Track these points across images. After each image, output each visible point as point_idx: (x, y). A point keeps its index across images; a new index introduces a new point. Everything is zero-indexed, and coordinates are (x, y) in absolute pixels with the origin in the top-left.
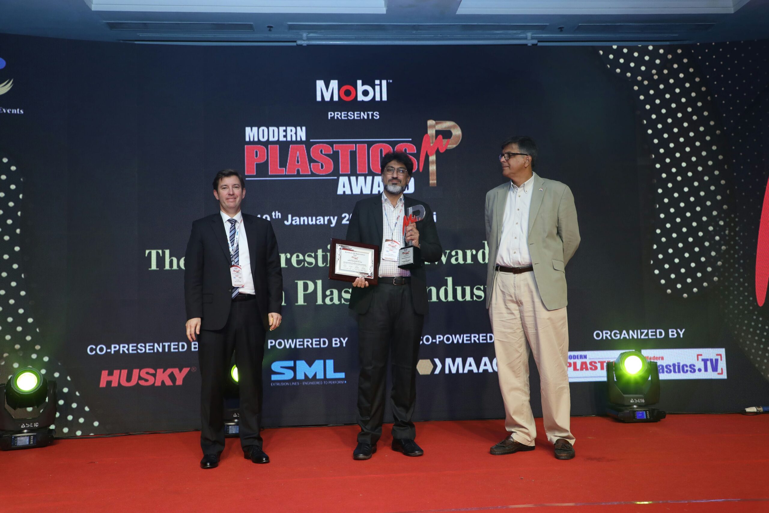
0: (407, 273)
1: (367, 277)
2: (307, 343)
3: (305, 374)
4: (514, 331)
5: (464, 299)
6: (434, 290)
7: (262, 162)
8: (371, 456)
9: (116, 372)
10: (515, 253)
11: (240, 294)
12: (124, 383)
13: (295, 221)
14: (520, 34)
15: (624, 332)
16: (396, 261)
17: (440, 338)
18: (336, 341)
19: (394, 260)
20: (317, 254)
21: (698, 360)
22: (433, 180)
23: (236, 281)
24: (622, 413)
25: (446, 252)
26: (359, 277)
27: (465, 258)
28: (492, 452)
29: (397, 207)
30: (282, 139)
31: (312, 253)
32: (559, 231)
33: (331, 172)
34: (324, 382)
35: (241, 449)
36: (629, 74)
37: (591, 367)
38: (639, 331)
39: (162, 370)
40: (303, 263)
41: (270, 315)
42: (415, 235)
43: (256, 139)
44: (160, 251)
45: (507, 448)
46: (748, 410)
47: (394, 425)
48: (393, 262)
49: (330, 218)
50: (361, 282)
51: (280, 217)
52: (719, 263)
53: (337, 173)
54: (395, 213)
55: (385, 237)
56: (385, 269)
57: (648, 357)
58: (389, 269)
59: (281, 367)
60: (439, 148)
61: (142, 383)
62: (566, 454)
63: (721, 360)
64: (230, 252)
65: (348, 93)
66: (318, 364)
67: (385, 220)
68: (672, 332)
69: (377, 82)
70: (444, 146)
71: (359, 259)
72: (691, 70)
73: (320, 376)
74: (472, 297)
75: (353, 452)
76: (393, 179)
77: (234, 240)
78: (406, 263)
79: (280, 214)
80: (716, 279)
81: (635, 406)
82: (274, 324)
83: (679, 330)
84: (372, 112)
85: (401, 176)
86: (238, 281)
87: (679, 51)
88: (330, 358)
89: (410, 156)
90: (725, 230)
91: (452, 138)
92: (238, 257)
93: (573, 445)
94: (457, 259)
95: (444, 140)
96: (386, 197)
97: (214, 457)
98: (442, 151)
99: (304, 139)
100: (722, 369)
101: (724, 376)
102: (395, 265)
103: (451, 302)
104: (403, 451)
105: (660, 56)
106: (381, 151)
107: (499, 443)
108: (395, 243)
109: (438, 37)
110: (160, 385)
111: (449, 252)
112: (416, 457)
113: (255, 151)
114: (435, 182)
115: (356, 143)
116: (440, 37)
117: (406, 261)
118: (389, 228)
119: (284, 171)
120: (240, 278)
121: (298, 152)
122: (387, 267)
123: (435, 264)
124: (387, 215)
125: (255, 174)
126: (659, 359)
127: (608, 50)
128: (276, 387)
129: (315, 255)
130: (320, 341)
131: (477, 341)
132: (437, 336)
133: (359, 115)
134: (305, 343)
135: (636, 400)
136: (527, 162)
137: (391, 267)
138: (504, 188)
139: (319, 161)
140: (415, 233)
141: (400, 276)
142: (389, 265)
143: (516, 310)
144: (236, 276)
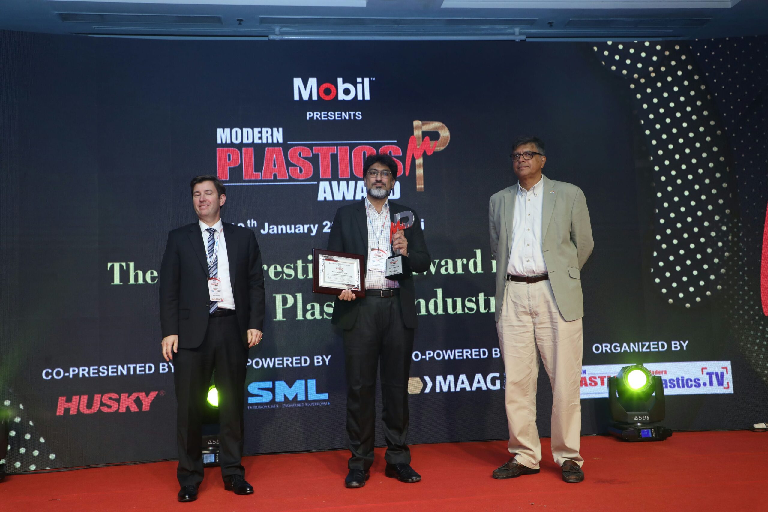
0: (396, 284)
1: (354, 289)
2: (287, 361)
3: (285, 396)
4: (526, 345)
5: (455, 312)
6: (423, 302)
7: (235, 166)
8: (365, 483)
9: (75, 398)
10: (528, 261)
11: (219, 309)
12: (84, 410)
13: (273, 229)
14: (507, 29)
15: (625, 344)
16: (384, 271)
17: (430, 354)
18: (318, 359)
19: (381, 271)
20: (296, 265)
21: (703, 373)
22: (420, 185)
23: (215, 295)
24: (626, 432)
25: (436, 262)
26: (345, 290)
27: (455, 268)
28: (494, 476)
29: (382, 213)
30: (257, 141)
31: (291, 264)
32: (573, 236)
33: (310, 176)
34: (306, 404)
35: (221, 479)
36: (625, 72)
37: (591, 382)
38: (640, 344)
39: (127, 395)
40: (281, 275)
41: (249, 331)
42: (403, 243)
43: (229, 142)
44: (124, 264)
45: (511, 471)
46: (757, 426)
47: (387, 450)
48: (381, 273)
49: (310, 227)
50: (347, 295)
51: (256, 225)
52: (723, 271)
53: (317, 178)
54: (380, 219)
55: (370, 246)
56: (372, 280)
57: (651, 371)
58: (376, 280)
59: (259, 389)
60: (426, 151)
61: (104, 409)
62: (575, 477)
63: (727, 373)
64: (208, 264)
65: (327, 92)
66: (299, 384)
67: (370, 227)
68: (675, 344)
69: (359, 80)
70: (431, 148)
71: (344, 270)
72: (690, 67)
73: (301, 397)
74: (463, 310)
75: (344, 480)
76: (376, 183)
77: (213, 250)
78: (394, 273)
79: (255, 222)
80: (719, 287)
81: (639, 424)
82: (253, 341)
83: (682, 342)
84: (354, 113)
85: (385, 179)
86: (216, 295)
87: (677, 48)
88: (311, 378)
89: (395, 159)
90: (728, 236)
91: (440, 140)
92: (216, 269)
93: (581, 466)
94: (447, 269)
95: (431, 142)
96: (370, 203)
97: (193, 489)
98: (429, 153)
99: (281, 141)
100: (728, 383)
101: (731, 390)
102: (383, 276)
103: (441, 315)
104: (399, 478)
105: (657, 53)
106: (364, 154)
107: (502, 466)
108: (382, 252)
109: (420, 33)
110: (124, 410)
111: (438, 262)
112: (413, 484)
113: (228, 154)
114: (423, 186)
115: (337, 145)
116: (422, 33)
117: (395, 271)
118: (375, 236)
119: (259, 176)
120: (219, 291)
121: (275, 155)
122: (374, 278)
123: (423, 274)
124: (372, 222)
125: (228, 179)
126: (662, 373)
127: (603, 46)
128: (253, 410)
129: (294, 266)
130: (300, 360)
131: (470, 357)
132: (427, 352)
133: (340, 115)
134: (285, 362)
135: (640, 417)
136: (543, 162)
137: (378, 278)
138: (511, 191)
139: (297, 165)
140: (403, 241)
141: (388, 287)
142: (376, 276)
143: (530, 323)
144: (214, 290)
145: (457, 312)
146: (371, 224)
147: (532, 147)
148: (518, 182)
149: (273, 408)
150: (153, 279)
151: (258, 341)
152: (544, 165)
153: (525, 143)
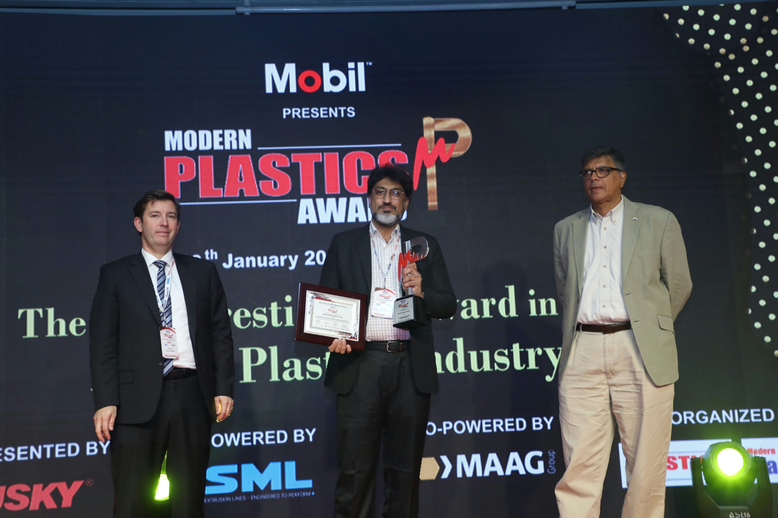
0: (406, 335)
2: (258, 437)
3: (254, 484)
5: (481, 369)
7: (189, 180)
10: (604, 306)
11: (175, 368)
13: (238, 262)
15: (714, 412)
16: (391, 318)
17: (448, 425)
18: (299, 433)
19: (387, 316)
20: (270, 309)
22: (432, 201)
23: (168, 350)
26: (338, 339)
27: (480, 310)
29: (392, 242)
30: (217, 147)
31: (263, 307)
32: (664, 276)
33: (288, 192)
34: (283, 495)
36: (707, 46)
38: (736, 411)
39: (41, 486)
40: (250, 322)
41: (217, 399)
42: (416, 279)
43: (180, 148)
44: (40, 311)
48: (386, 320)
49: (288, 258)
50: (341, 346)
51: (216, 258)
53: (296, 194)
54: (388, 250)
55: (374, 285)
56: (375, 329)
57: (752, 449)
58: (381, 329)
59: (220, 475)
60: (440, 157)
61: (9, 506)
64: (159, 309)
65: (310, 81)
66: (274, 468)
67: (375, 260)
69: (351, 65)
70: (447, 153)
71: (338, 313)
73: (276, 486)
74: (492, 366)
77: (164, 291)
78: (404, 320)
79: (216, 253)
82: (223, 412)
84: (345, 108)
85: (396, 201)
86: (170, 350)
88: (290, 460)
91: (458, 142)
92: (170, 316)
94: (469, 313)
95: (446, 145)
96: (375, 229)
98: (444, 160)
99: (249, 146)
102: (390, 323)
103: (462, 373)
105: (751, 19)
106: (359, 162)
108: (389, 292)
110: (37, 508)
113: (179, 164)
114: (436, 203)
115: (323, 151)
117: (405, 317)
118: (380, 272)
119: (221, 192)
120: (174, 345)
121: (241, 166)
122: (378, 326)
124: (377, 254)
125: (183, 197)
126: (769, 453)
127: (677, 12)
128: (212, 504)
129: (267, 310)
130: (275, 435)
131: (502, 430)
132: (445, 423)
133: (326, 112)
134: (255, 438)
135: (737, 513)
136: (622, 180)
137: (383, 326)
138: (582, 218)
139: (271, 178)
140: (416, 277)
141: (396, 339)
142: (380, 323)
143: (604, 384)
144: (167, 343)
145: (483, 370)
146: (376, 255)
147: (608, 161)
148: (591, 206)
149: (238, 501)
150: (79, 330)
151: (230, 411)
152: (624, 183)
153: (599, 156)
